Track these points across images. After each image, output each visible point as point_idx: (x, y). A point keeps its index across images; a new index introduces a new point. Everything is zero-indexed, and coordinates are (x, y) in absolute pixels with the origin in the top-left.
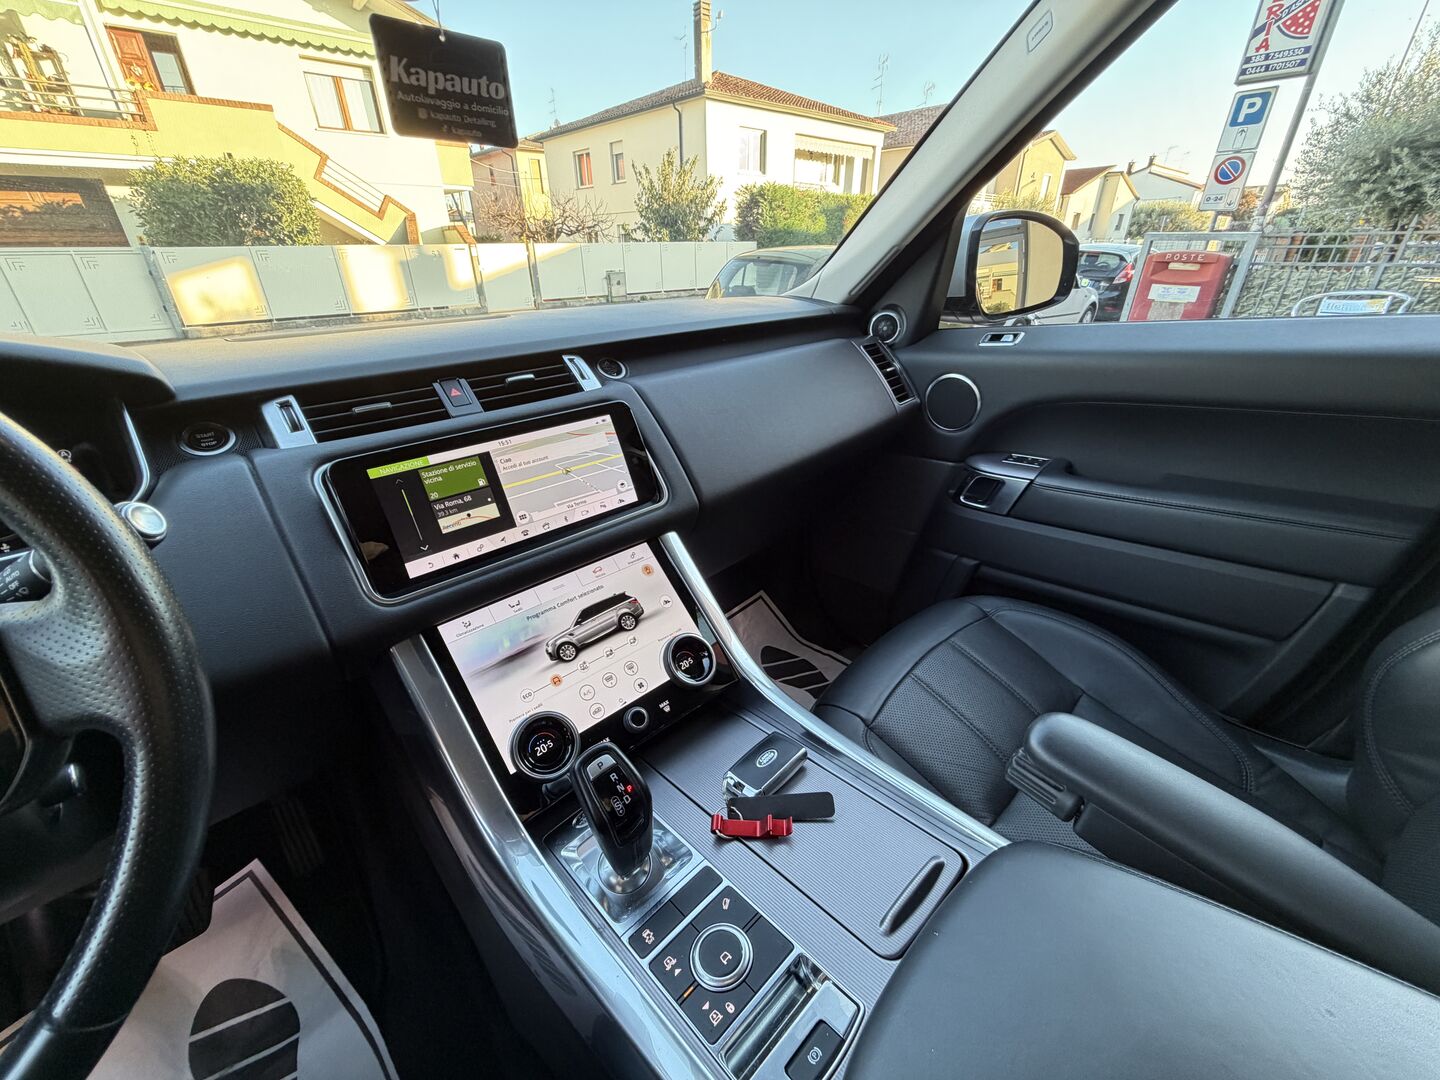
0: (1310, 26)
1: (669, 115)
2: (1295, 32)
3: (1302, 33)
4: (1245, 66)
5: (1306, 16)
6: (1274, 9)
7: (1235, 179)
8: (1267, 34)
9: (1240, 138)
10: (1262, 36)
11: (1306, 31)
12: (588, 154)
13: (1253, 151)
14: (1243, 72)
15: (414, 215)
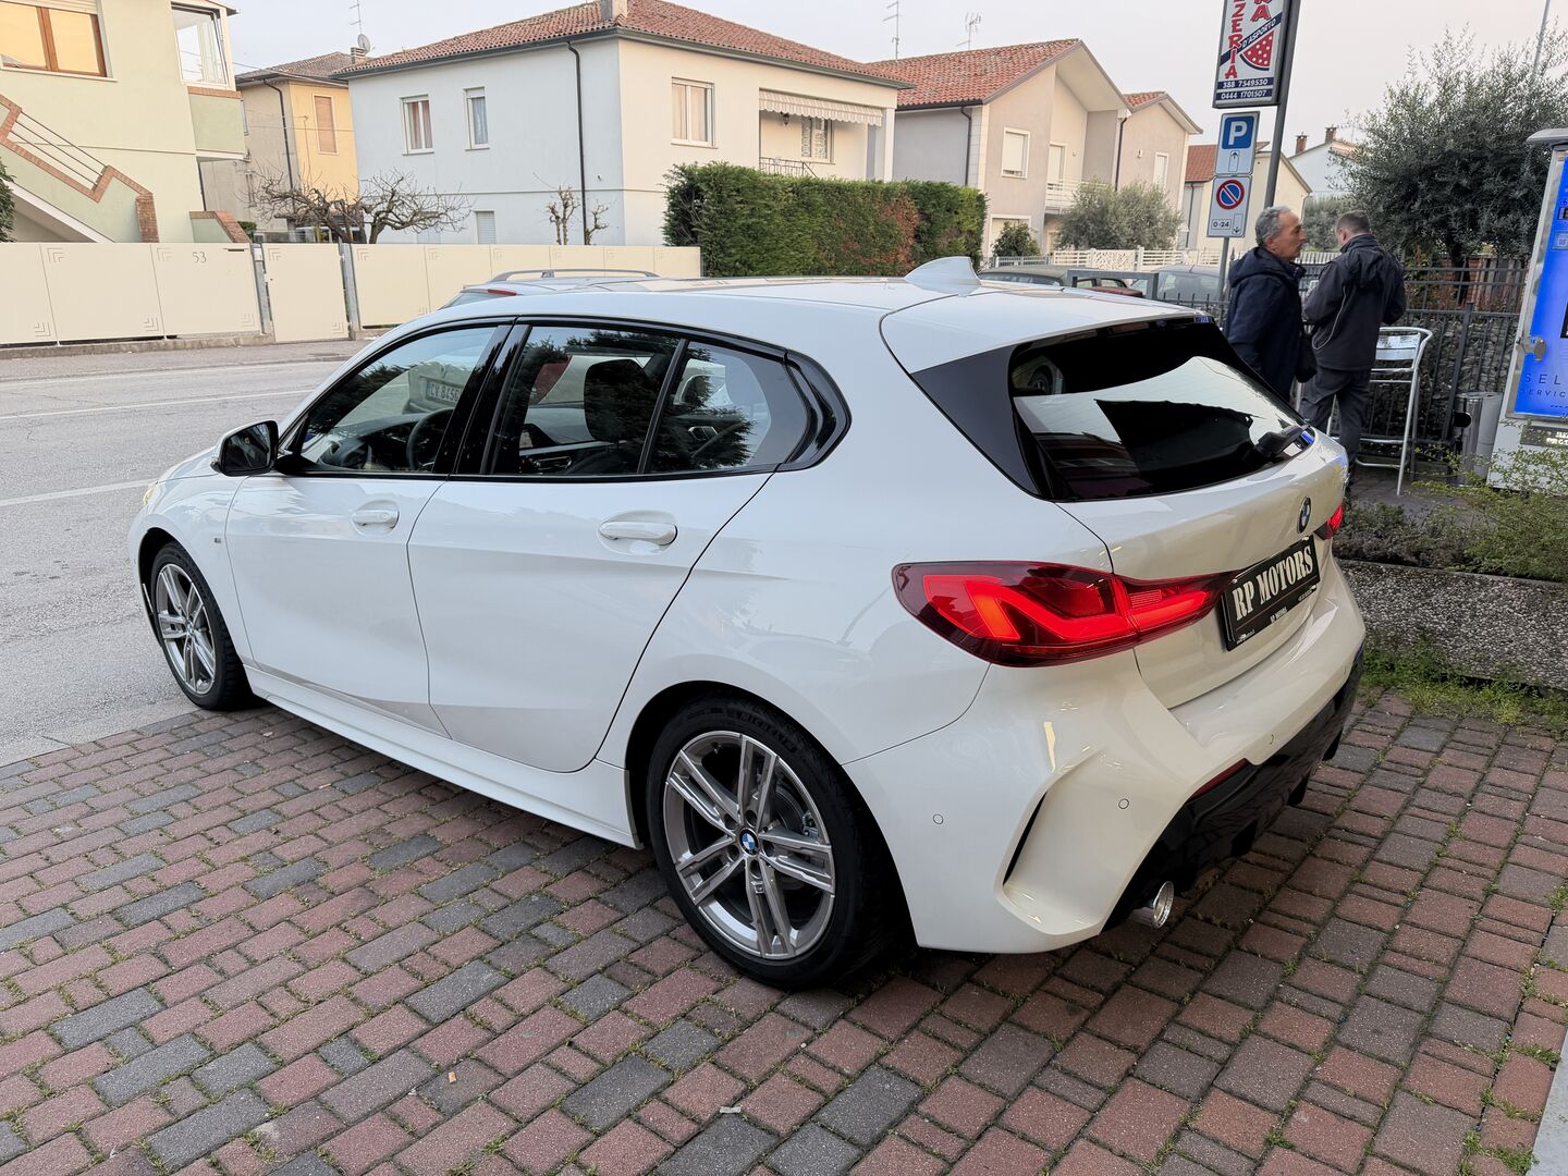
0: (1268, 59)
1: (563, 61)
2: (1256, 62)
3: (1262, 64)
4: (1219, 91)
5: (1263, 48)
6: (1235, 39)
7: (1238, 204)
8: (1233, 62)
9: (1234, 161)
10: (1228, 64)
11: (1266, 62)
12: (426, 104)
13: (1249, 175)
14: (1218, 96)
15: (150, 196)
